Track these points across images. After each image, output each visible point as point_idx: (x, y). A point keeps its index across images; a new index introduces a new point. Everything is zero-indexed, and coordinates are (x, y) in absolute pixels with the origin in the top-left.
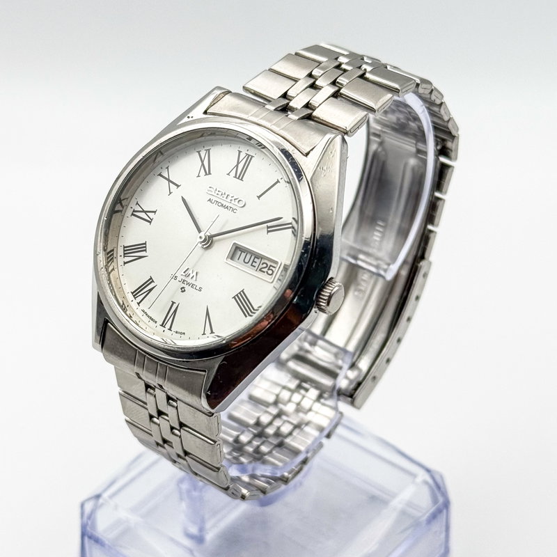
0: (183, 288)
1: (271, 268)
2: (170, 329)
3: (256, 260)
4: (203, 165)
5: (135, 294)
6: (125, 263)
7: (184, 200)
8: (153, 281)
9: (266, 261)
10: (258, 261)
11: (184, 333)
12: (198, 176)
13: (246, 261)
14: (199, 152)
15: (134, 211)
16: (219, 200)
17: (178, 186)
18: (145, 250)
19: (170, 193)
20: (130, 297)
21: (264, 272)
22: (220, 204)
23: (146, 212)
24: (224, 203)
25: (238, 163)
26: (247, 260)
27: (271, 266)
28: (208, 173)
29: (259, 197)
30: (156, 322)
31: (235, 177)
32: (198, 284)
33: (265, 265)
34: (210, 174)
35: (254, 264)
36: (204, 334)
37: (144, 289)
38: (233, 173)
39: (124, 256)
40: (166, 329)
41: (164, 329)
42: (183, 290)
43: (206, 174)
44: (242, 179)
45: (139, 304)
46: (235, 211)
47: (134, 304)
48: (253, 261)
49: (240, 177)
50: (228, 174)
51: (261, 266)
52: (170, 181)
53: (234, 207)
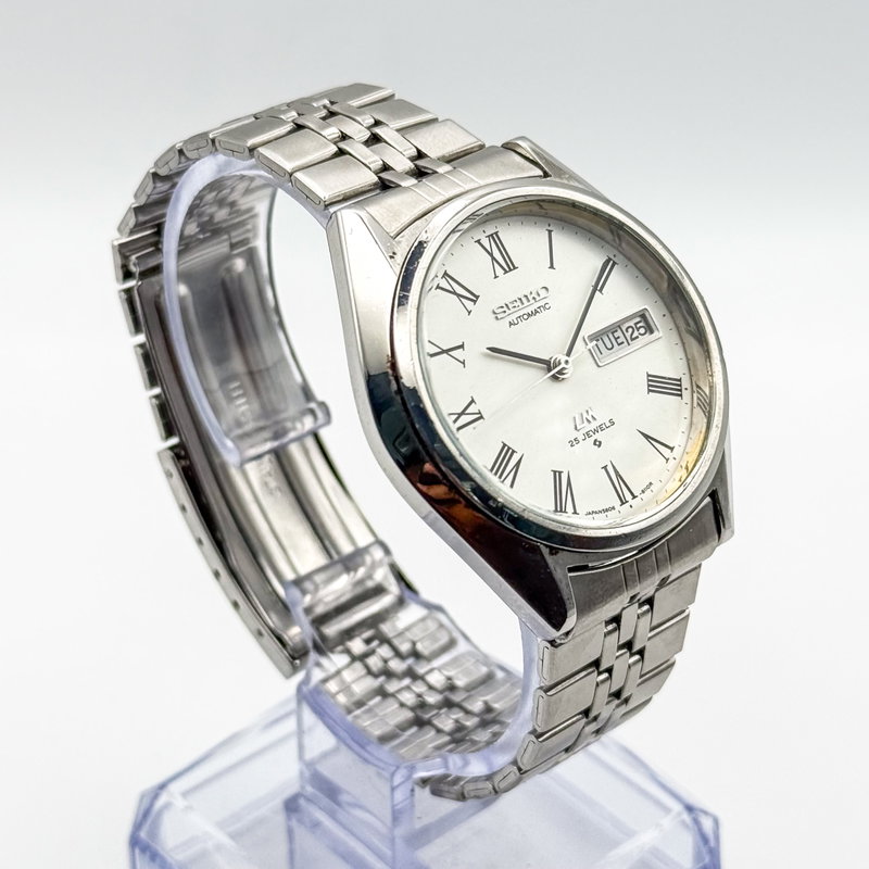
0: (595, 441)
1: (638, 326)
2: (634, 497)
3: (616, 335)
4: (459, 296)
5: (560, 508)
6: (512, 487)
7: (492, 350)
8: (560, 473)
9: (627, 325)
10: (619, 334)
11: (651, 484)
12: (470, 313)
13: (610, 346)
14: (439, 287)
16: (521, 313)
17: (462, 346)
18: (513, 452)
19: (463, 363)
21: (637, 337)
22: (525, 317)
23: (463, 413)
24: (529, 310)
25: (491, 255)
28: (475, 298)
29: (552, 267)
30: (613, 508)
31: (506, 272)
32: (602, 419)
33: (630, 330)
34: (477, 297)
35: (619, 341)
36: (667, 460)
37: (562, 492)
38: (499, 271)
39: (503, 481)
40: (631, 502)
41: (628, 503)
42: (597, 443)
43: (475, 302)
44: (515, 268)
45: (575, 513)
46: (547, 306)
48: (616, 339)
49: (510, 267)
50: (496, 277)
51: (628, 335)
52: (446, 351)
53: (542, 303)
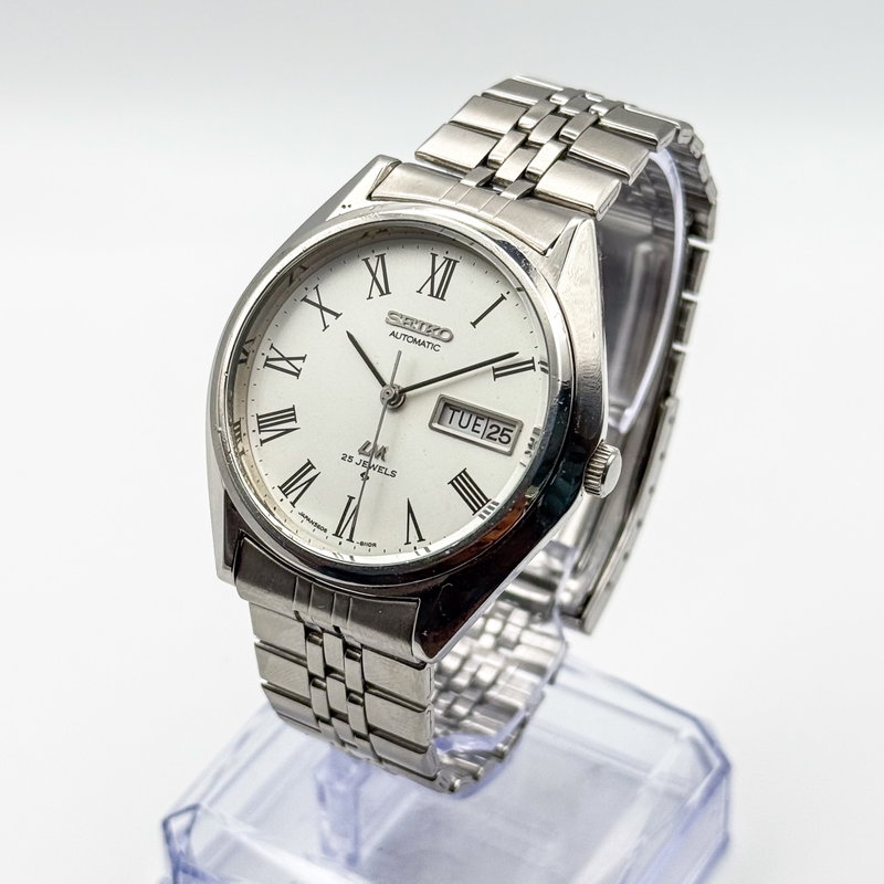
0: (365, 473)
1: (506, 432)
2: (350, 540)
3: (479, 422)
4: (375, 279)
5: (285, 489)
6: (262, 442)
7: (351, 337)
8: (313, 467)
9: (496, 423)
10: (483, 423)
11: (375, 545)
12: (370, 298)
14: (366, 260)
15: (268, 359)
16: (409, 333)
17: (337, 315)
18: (295, 420)
19: (326, 327)
20: (278, 494)
21: (495, 439)
22: (410, 339)
23: (288, 360)
24: (418, 337)
26: (464, 423)
27: (505, 429)
28: (385, 291)
29: (474, 324)
30: (325, 530)
31: (431, 295)
32: (390, 466)
33: (495, 429)
34: (388, 292)
35: (476, 428)
36: (408, 543)
37: (301, 480)
38: (427, 290)
39: (260, 432)
40: (344, 540)
41: (340, 540)
43: (382, 294)
44: (442, 298)
45: (293, 504)
46: (437, 348)
47: (285, 506)
48: (475, 424)
49: (440, 294)
50: (419, 292)
51: (489, 431)
52: (322, 308)
53: (435, 342)
